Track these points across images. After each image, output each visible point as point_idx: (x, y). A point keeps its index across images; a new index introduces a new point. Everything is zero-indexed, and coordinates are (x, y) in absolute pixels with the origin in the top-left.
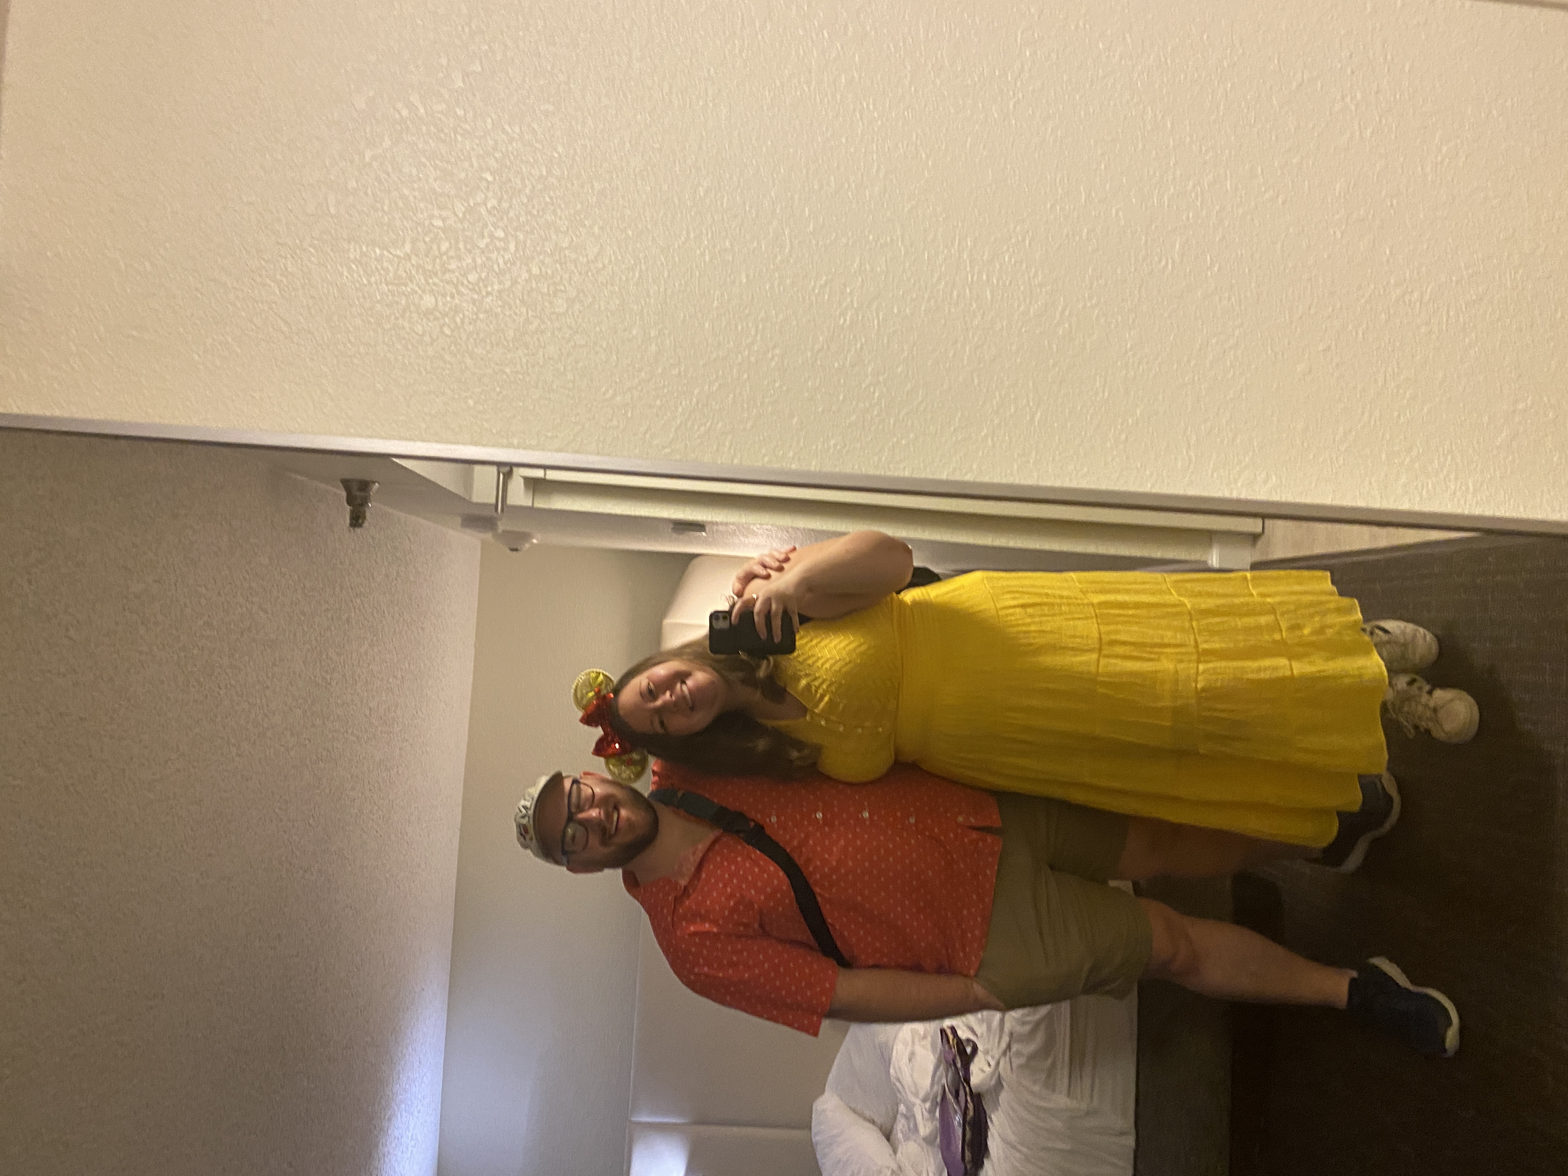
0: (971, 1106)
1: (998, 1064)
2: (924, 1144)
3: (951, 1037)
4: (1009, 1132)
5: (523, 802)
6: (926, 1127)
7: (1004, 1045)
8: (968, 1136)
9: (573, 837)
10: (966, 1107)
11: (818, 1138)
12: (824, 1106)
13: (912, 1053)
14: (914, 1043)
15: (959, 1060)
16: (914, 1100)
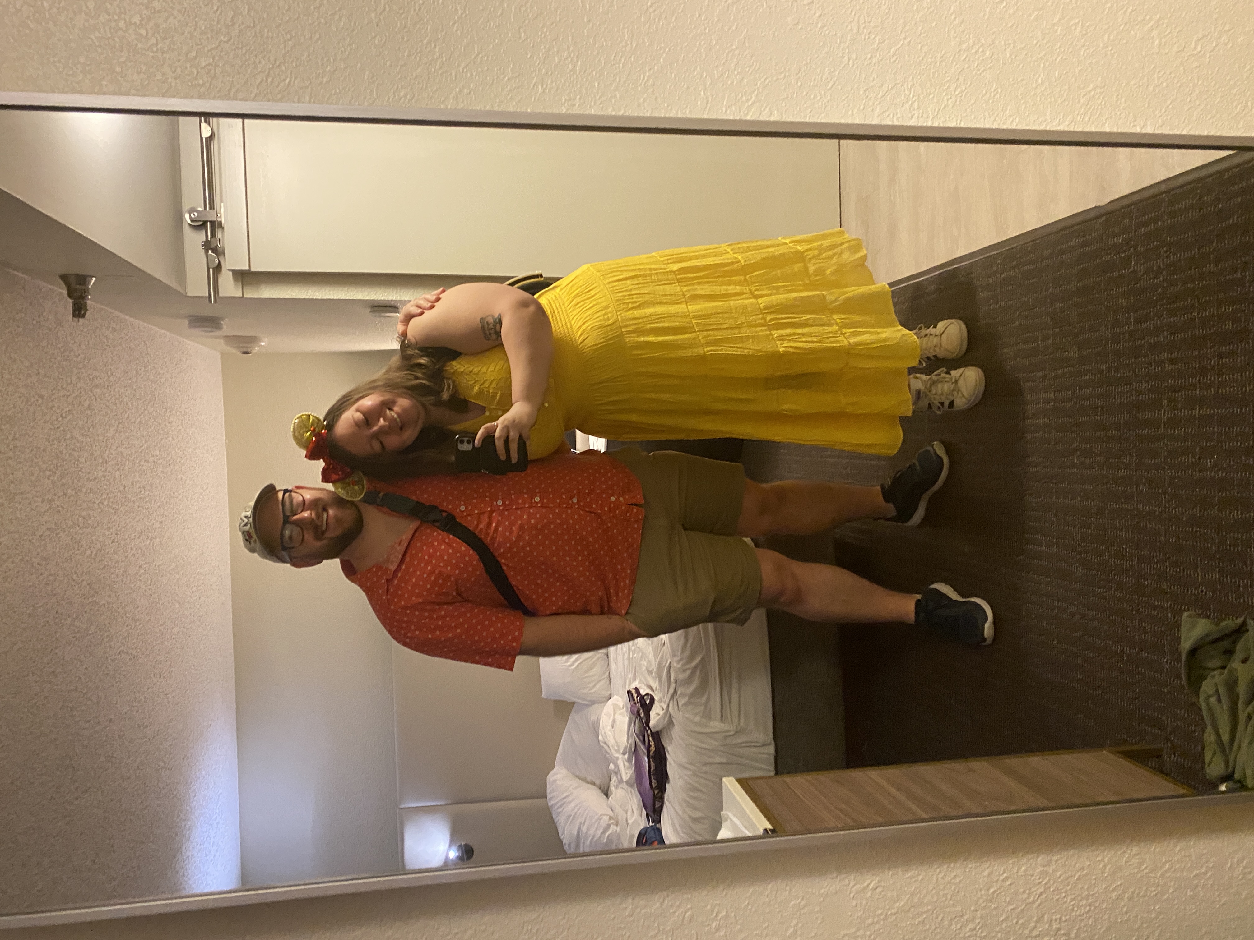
0: (652, 743)
1: (668, 706)
2: (630, 789)
3: (635, 695)
4: (681, 757)
5: (244, 513)
6: (627, 772)
7: (671, 691)
8: (652, 769)
9: (291, 535)
10: (649, 746)
11: (552, 802)
12: (555, 777)
13: (614, 721)
14: (615, 714)
15: (641, 711)
16: (617, 755)
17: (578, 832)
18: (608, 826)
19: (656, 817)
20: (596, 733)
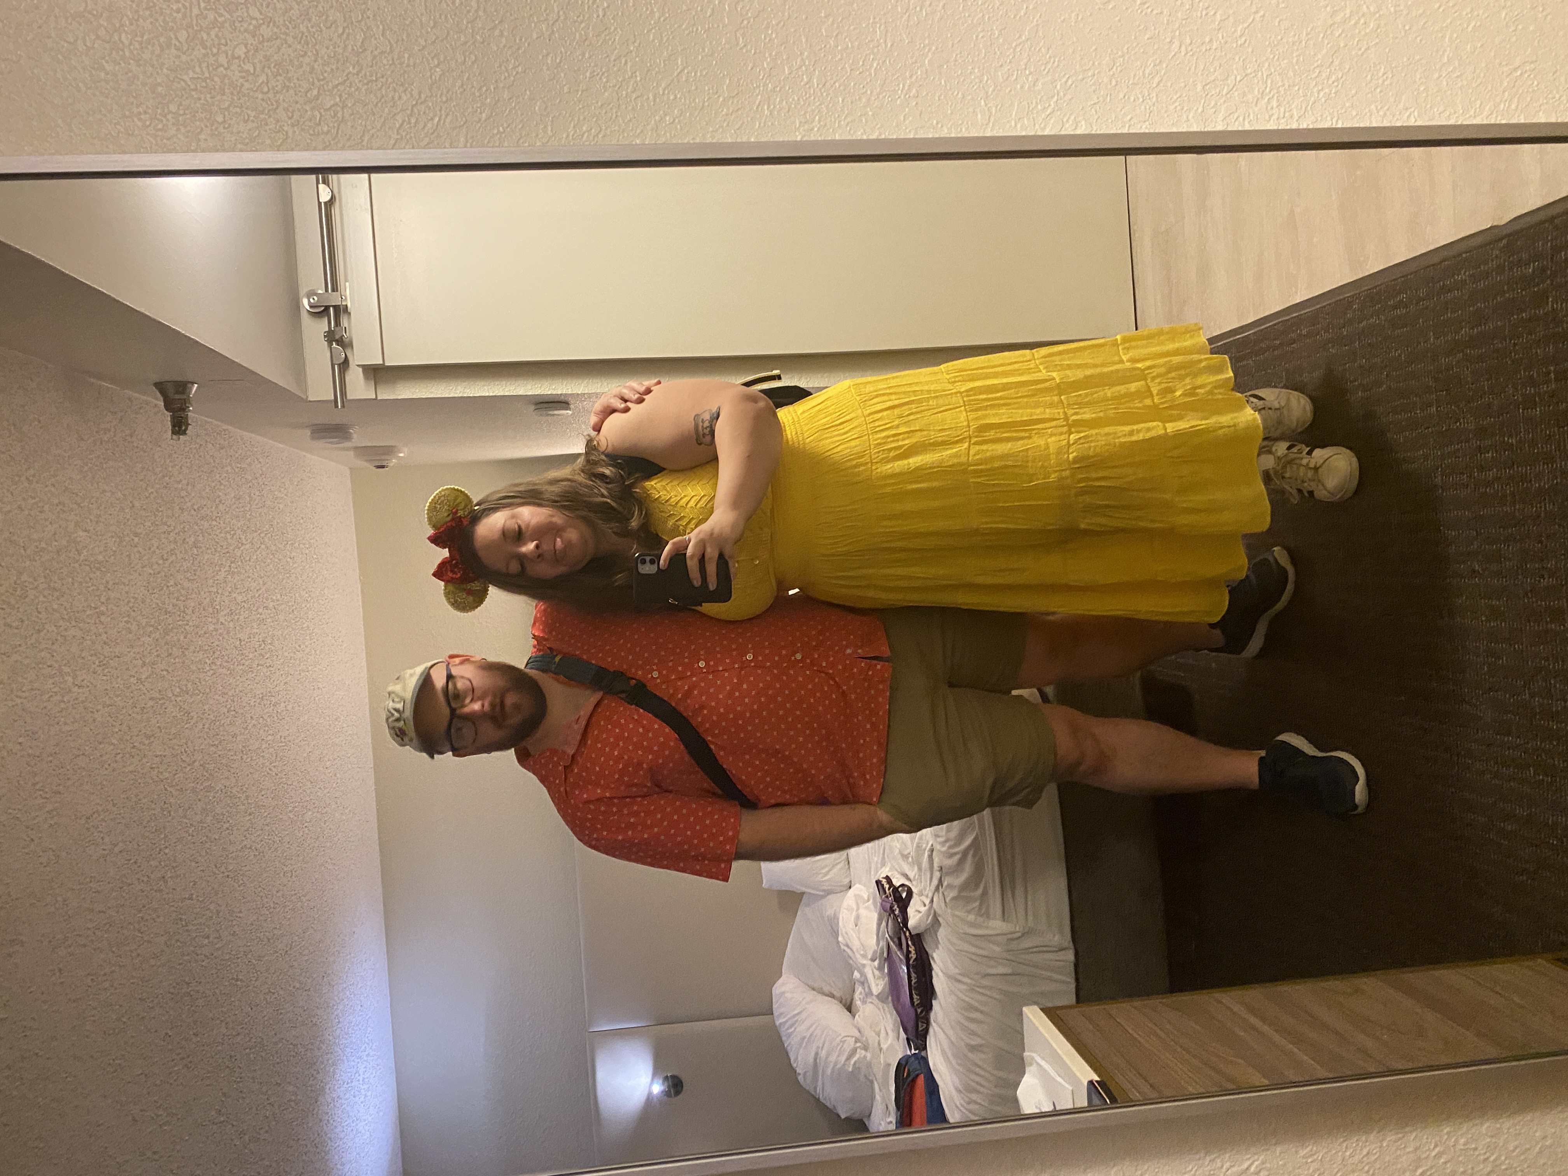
0: (912, 949)
1: (932, 901)
2: (880, 1005)
3: (887, 886)
4: (951, 967)
6: (878, 984)
7: (935, 882)
8: (913, 982)
10: (909, 952)
11: (782, 1020)
12: (783, 989)
13: (858, 917)
14: (858, 909)
15: (896, 907)
16: (865, 962)
17: (815, 1060)
18: (854, 1051)
19: (920, 1042)
20: (835, 933)
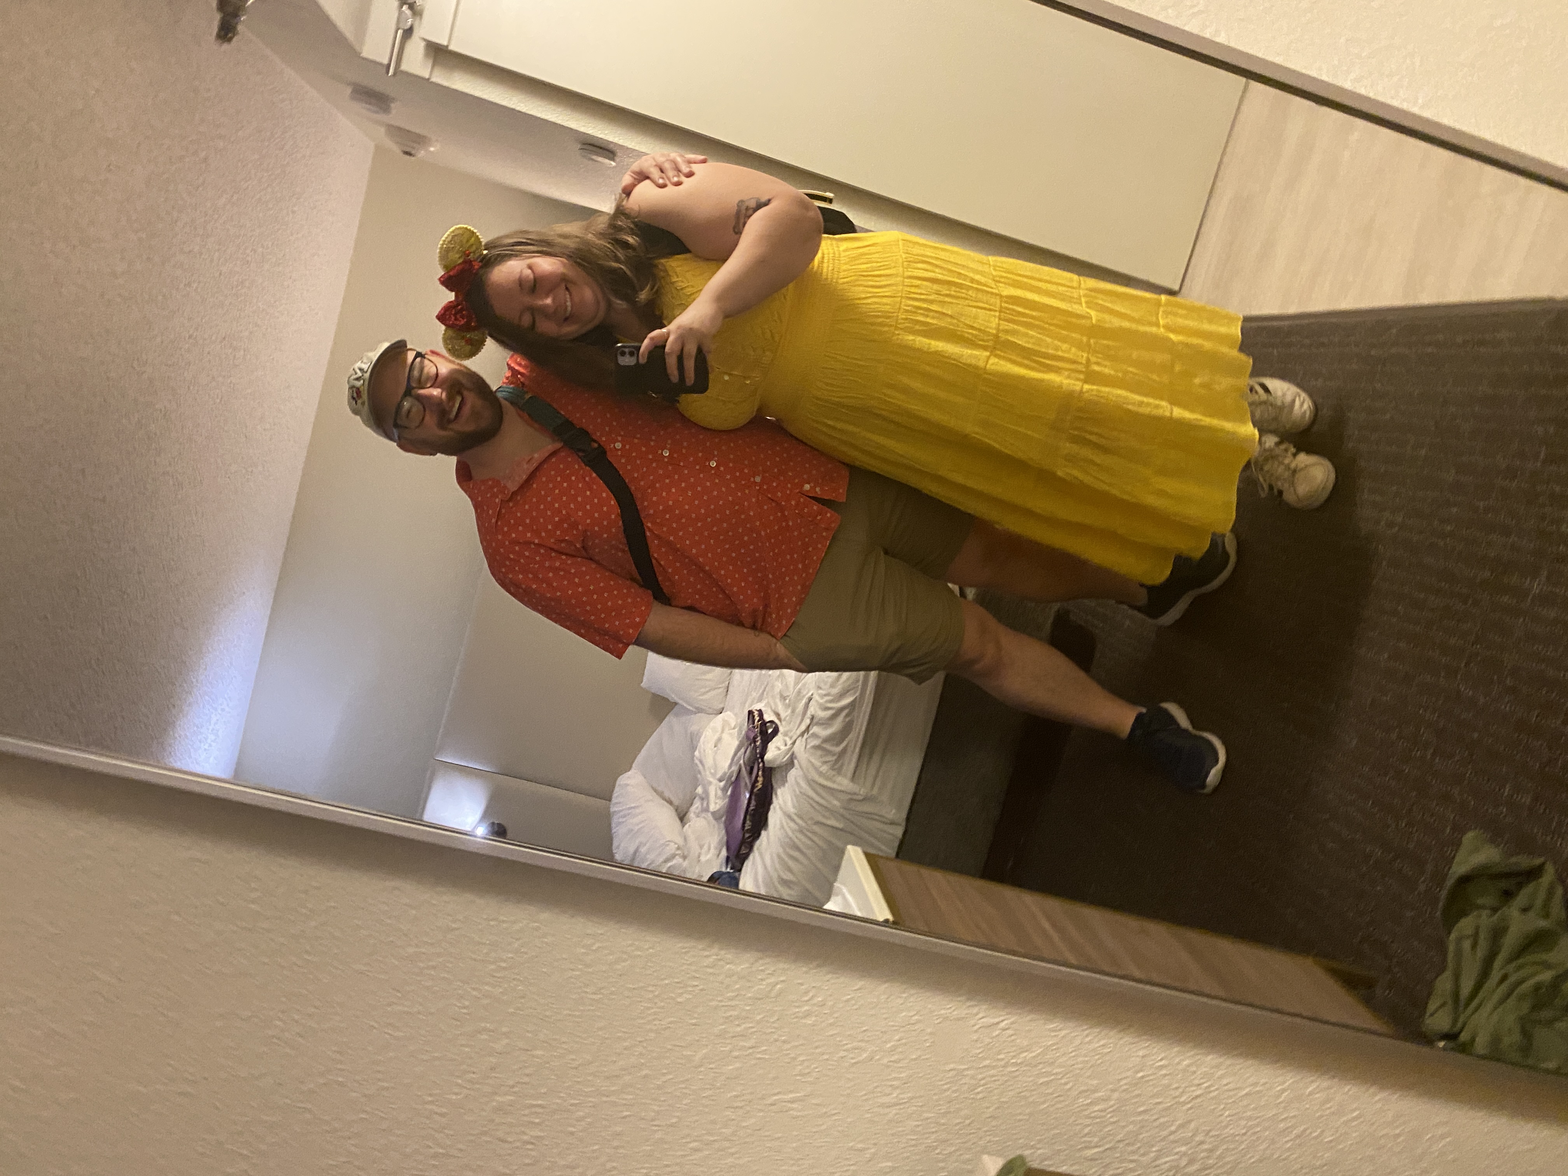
0: (760, 779)
1: (794, 743)
2: (714, 822)
3: (757, 718)
4: (791, 806)
5: (359, 364)
6: (717, 801)
7: (803, 727)
8: (752, 808)
9: (409, 411)
10: (756, 781)
11: (616, 809)
12: (628, 781)
13: (719, 740)
14: (723, 732)
15: (759, 738)
16: (711, 779)
17: (636, 850)
18: (673, 856)
19: (738, 864)
20: (693, 748)
